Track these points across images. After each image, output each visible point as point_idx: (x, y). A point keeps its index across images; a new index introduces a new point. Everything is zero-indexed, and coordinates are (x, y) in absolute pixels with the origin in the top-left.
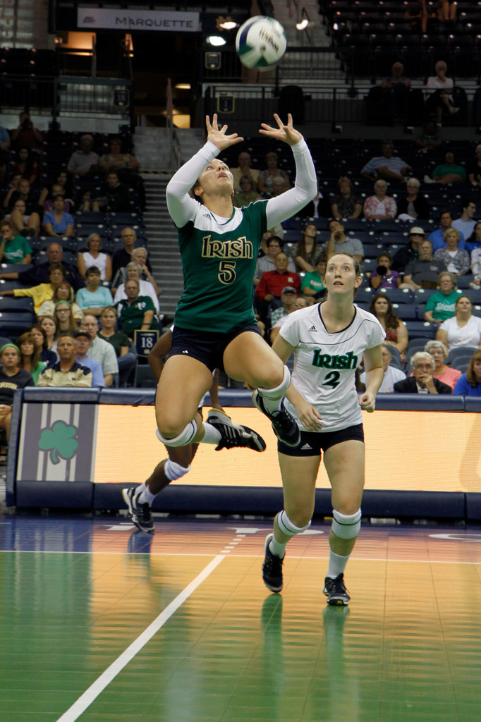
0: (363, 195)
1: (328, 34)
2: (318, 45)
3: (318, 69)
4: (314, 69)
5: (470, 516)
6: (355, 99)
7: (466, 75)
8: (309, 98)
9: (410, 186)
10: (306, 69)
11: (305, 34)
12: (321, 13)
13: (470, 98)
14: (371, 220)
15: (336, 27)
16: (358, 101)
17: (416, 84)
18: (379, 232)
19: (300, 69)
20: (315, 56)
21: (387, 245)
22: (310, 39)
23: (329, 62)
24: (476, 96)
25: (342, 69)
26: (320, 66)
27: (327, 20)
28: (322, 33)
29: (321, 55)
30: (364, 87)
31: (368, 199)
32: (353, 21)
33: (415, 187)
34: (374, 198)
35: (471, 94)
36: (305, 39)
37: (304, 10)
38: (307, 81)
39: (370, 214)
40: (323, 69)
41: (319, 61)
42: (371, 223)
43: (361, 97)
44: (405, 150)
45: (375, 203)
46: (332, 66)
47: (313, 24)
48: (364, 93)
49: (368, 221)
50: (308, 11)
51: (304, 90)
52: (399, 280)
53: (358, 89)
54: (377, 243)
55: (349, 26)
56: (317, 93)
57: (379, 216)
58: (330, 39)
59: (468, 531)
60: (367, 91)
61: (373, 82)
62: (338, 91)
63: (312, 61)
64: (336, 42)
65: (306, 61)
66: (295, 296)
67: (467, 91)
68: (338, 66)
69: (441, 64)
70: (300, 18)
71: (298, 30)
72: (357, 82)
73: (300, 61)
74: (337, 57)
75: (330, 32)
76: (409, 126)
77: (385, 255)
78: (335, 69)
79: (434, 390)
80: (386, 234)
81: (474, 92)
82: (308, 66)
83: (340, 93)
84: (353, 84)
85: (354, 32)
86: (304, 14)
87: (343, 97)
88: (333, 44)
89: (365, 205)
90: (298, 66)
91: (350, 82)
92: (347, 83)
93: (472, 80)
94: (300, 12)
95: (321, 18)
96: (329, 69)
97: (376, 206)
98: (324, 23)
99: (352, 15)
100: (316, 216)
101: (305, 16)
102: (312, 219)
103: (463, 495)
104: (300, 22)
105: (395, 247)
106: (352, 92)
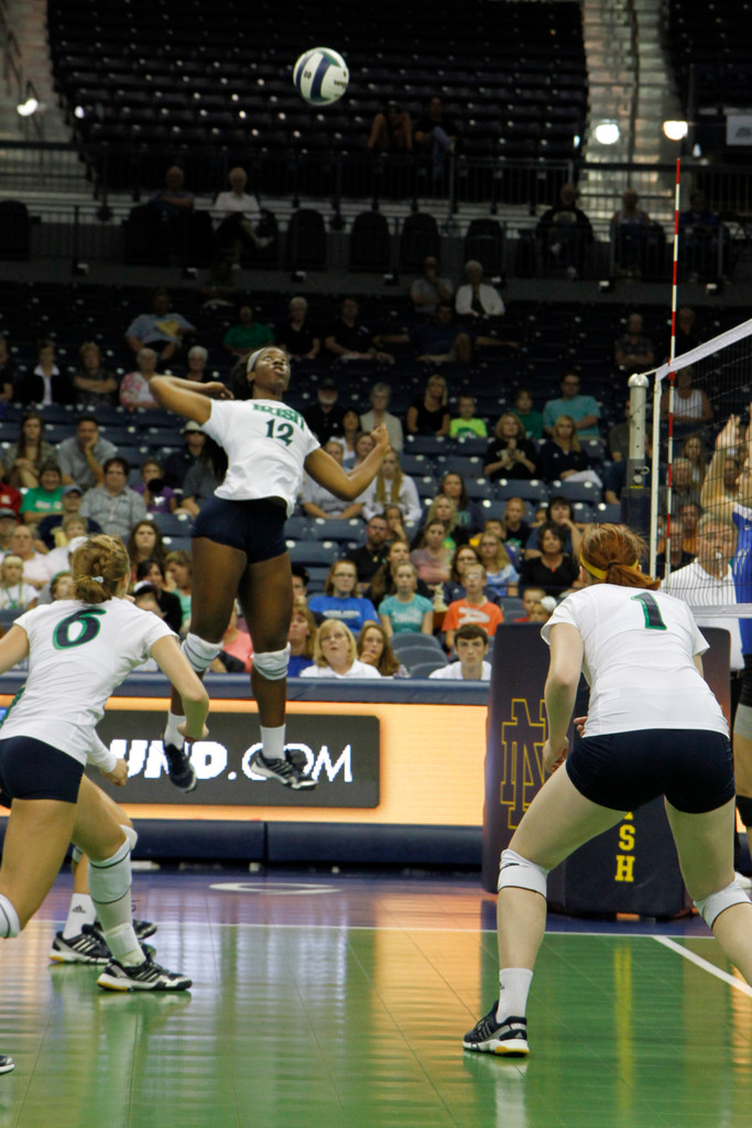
0: (120, 371)
1: (67, 122)
2: (51, 138)
3: (51, 176)
4: (45, 176)
5: (272, 856)
6: (108, 223)
7: (277, 192)
8: (37, 220)
9: (194, 359)
10: (34, 175)
11: (31, 121)
12: (56, 89)
13: (283, 227)
14: (131, 409)
15: (79, 112)
16: (113, 227)
17: (201, 203)
18: (142, 429)
19: (24, 175)
20: (47, 155)
21: (155, 448)
22: (40, 130)
23: (69, 165)
24: (291, 223)
25: (88, 176)
26: (56, 172)
27: (65, 101)
28: (58, 121)
29: (56, 155)
30: (122, 206)
31: (127, 377)
32: (105, 104)
33: (201, 359)
34: (137, 377)
35: (283, 221)
36: (32, 129)
37: (29, 85)
38: (34, 195)
39: (128, 400)
40: (60, 177)
41: (53, 164)
42: (131, 414)
43: (117, 221)
44: (184, 302)
45: (137, 384)
46: (73, 172)
47: (44, 106)
48: (121, 215)
49: (127, 411)
50: (36, 86)
51: (30, 208)
52: (173, 501)
53: (112, 208)
54: (140, 444)
55: (100, 111)
56: (50, 213)
57: (143, 404)
58: (70, 131)
59: (268, 878)
60: (127, 212)
61: (136, 199)
62: (82, 210)
63: (41, 163)
64: (79, 136)
65: (33, 164)
66: (15, 522)
67: (278, 217)
68: (82, 171)
69: (238, 173)
70: (24, 95)
71: (20, 116)
72: (111, 197)
73: (23, 164)
74: (81, 158)
75: (70, 119)
76: (192, 266)
77: (152, 462)
78: (77, 177)
79: (220, 667)
80: (154, 431)
81: (288, 217)
82: (37, 170)
83: (84, 214)
84: (105, 201)
85: (107, 121)
86: (30, 91)
87: (89, 220)
88: (74, 139)
89: (123, 386)
90: (19, 170)
91: (101, 197)
92: (96, 198)
93: (286, 200)
94: (24, 88)
95: (56, 97)
96: (69, 177)
97: (138, 388)
98: (61, 105)
99: (103, 94)
100: (47, 401)
101: (31, 93)
102: (40, 407)
103: (262, 826)
104: (23, 102)
105: (167, 450)
106: (105, 213)
